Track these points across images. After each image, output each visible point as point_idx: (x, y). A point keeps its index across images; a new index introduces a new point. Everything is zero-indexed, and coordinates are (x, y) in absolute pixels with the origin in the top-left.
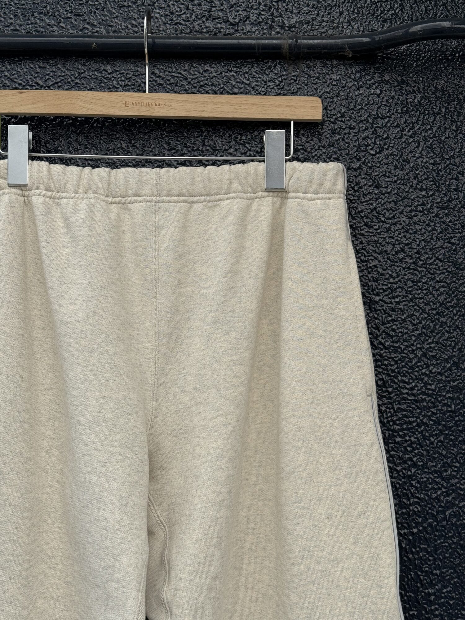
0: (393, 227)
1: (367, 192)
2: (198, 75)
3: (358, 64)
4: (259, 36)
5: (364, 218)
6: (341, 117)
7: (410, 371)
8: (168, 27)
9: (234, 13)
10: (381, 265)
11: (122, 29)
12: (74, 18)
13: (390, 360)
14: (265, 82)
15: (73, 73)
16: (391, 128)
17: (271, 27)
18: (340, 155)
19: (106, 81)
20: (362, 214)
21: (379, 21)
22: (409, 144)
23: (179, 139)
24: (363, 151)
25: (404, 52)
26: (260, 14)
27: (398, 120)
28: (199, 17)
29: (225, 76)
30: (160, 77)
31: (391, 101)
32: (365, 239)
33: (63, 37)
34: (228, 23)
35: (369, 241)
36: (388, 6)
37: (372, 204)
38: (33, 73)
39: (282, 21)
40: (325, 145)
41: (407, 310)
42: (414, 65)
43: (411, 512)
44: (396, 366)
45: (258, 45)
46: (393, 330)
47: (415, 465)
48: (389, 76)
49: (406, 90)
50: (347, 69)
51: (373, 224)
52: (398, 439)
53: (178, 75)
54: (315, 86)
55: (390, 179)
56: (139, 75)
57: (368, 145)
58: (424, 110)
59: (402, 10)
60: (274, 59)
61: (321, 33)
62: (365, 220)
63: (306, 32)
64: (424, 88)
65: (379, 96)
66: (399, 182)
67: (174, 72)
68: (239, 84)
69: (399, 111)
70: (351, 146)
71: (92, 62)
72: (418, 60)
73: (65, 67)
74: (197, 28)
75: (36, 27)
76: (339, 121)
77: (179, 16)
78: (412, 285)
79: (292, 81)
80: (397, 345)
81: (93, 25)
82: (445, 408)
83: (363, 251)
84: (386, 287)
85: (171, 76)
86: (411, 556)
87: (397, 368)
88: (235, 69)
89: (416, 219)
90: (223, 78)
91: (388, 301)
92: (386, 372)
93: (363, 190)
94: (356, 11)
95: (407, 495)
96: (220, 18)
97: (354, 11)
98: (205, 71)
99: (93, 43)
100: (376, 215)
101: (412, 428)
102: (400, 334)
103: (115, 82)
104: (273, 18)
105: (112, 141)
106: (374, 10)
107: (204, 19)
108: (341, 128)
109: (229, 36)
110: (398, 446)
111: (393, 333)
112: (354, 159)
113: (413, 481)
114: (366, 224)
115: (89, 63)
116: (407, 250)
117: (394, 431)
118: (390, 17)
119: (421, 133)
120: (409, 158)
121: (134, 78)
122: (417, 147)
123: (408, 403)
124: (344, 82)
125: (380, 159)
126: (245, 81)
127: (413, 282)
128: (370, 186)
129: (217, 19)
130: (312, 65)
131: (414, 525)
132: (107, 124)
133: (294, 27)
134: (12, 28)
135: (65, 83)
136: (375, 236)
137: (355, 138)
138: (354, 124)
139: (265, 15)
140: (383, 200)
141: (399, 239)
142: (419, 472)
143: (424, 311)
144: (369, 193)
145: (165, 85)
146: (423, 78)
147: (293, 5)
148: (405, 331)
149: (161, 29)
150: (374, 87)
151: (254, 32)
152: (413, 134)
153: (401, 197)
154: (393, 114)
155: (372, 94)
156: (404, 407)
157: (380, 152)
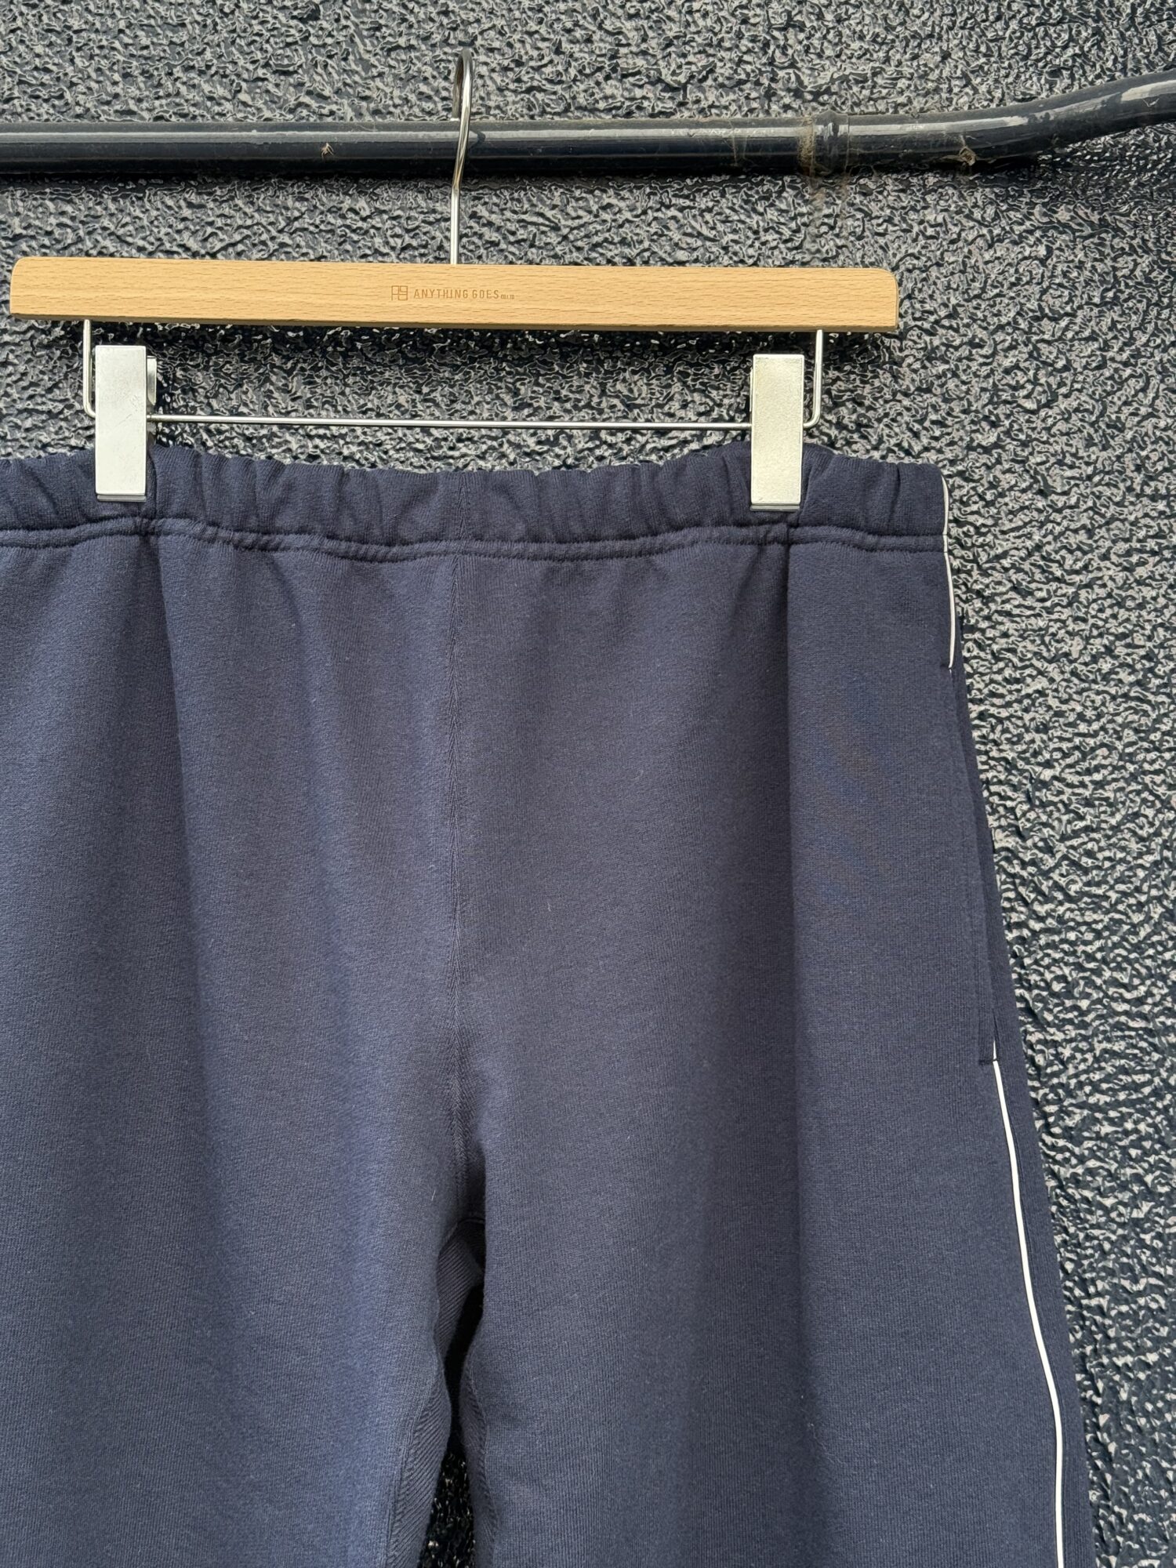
0: (1083, 593)
1: (1017, 507)
2: (587, 218)
3: (992, 184)
4: (739, 116)
5: (1012, 571)
6: (949, 316)
7: (1133, 956)
8: (511, 97)
9: (675, 61)
10: (1056, 690)
11: (395, 106)
12: (272, 78)
13: (1083, 928)
14: (756, 232)
15: (272, 219)
16: (1076, 343)
17: (770, 94)
18: (948, 414)
19: (355, 237)
20: (1006, 563)
21: (1041, 74)
22: (1122, 383)
23: (541, 380)
24: (1006, 402)
25: (1105, 152)
26: (740, 61)
27: (1093, 323)
28: (588, 71)
29: (655, 219)
30: (490, 224)
31: (1075, 274)
32: (1014, 625)
33: (249, 128)
34: (660, 87)
35: (1025, 631)
36: (1065, 36)
37: (1029, 536)
38: (172, 220)
39: (798, 77)
40: (908, 388)
41: (1123, 803)
42: (1132, 183)
43: (1142, 1313)
44: (1098, 944)
45: (739, 140)
46: (1090, 854)
47: (1149, 1194)
48: (1069, 211)
49: (1112, 247)
50: (961, 196)
51: (1033, 586)
52: (1106, 1129)
53: (535, 219)
54: (882, 241)
55: (1074, 473)
56: (438, 221)
57: (1016, 388)
58: (1160, 297)
59: (1098, 43)
60: (777, 175)
61: (897, 106)
62: (1014, 578)
63: (858, 104)
64: (1158, 240)
65: (1043, 262)
66: (1096, 479)
67: (525, 213)
68: (689, 240)
69: (1097, 300)
70: (976, 390)
71: (319, 193)
72: (1142, 170)
73: (252, 203)
74: (582, 100)
75: (178, 105)
76: (943, 327)
77: (538, 69)
78: (1133, 738)
79: (824, 229)
80: (1100, 892)
81: (320, 97)
83: (1009, 655)
84: (1070, 745)
85: (519, 221)
86: (1142, 1421)
87: (1100, 949)
88: (681, 202)
89: (1141, 572)
90: (649, 225)
91: (1075, 779)
92: (1071, 959)
93: (1007, 500)
94: (983, 49)
95: (1131, 1269)
96: (639, 73)
97: (977, 50)
98: (604, 208)
99: (323, 144)
100: (1042, 563)
101: (1140, 1101)
102: (1107, 864)
103: (378, 241)
104: (773, 72)
105: (373, 388)
106: (1029, 46)
107: (600, 76)
108: (948, 346)
109: (662, 119)
110: (1105, 1145)
111: (1090, 861)
112: (984, 424)
113: (1145, 1232)
114: (1015, 588)
115: (312, 193)
116: (1120, 650)
117: (1095, 1108)
118: (1070, 63)
119: (1152, 356)
120: (1123, 417)
121: (428, 228)
122: (1144, 390)
123: (1131, 1037)
124: (957, 230)
125: (1050, 421)
126: (705, 231)
127: (1137, 731)
128: (1024, 491)
129: (633, 75)
130: (872, 186)
131: (1149, 1344)
132: (359, 345)
133: (828, 91)
134: (118, 107)
135: (254, 245)
136: (1040, 615)
137: (985, 370)
138: (982, 334)
139: (755, 62)
140: (1059, 524)
141: (1100, 623)
142: (1160, 1210)
143: (1166, 805)
144: (1022, 508)
145: (503, 246)
146: (1155, 215)
147: (825, 37)
148: (1120, 855)
149: (492, 104)
150: (1032, 240)
151: (726, 108)
152: (1132, 356)
153: (1103, 516)
154: (1080, 307)
155: (1025, 258)
156: (1119, 1046)
157: (1048, 405)
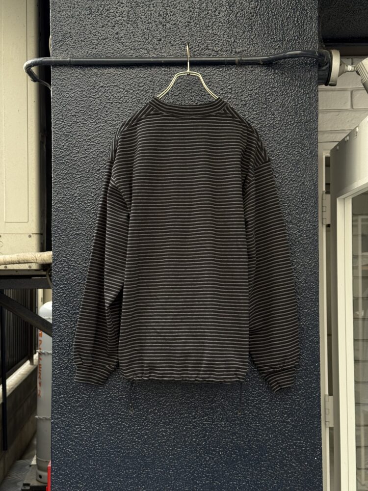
0: (279, 130)
3: (265, 67)
4: (226, 56)
7: (285, 186)
12: (154, 50)
14: (229, 74)
16: (278, 92)
21: (273, 50)
22: (285, 98)
24: (267, 101)
25: (283, 62)
27: (281, 88)
31: (278, 81)
33: (151, 58)
34: (214, 51)
37: (271, 122)
38: (138, 72)
42: (287, 67)
45: (227, 61)
46: (279, 171)
49: (284, 77)
51: (271, 129)
54: (249, 75)
55: (278, 112)
57: (269, 98)
59: (282, 44)
60: (232, 65)
62: (268, 128)
64: (291, 76)
65: (273, 79)
72: (289, 65)
73: (151, 70)
78: (286, 153)
81: (161, 53)
82: (298, 200)
93: (267, 116)
97: (263, 46)
98: (206, 70)
99: (162, 61)
100: (273, 126)
103: (170, 75)
106: (271, 45)
107: (205, 50)
108: (259, 92)
112: (264, 104)
115: (160, 68)
116: (284, 139)
118: (278, 48)
119: (290, 94)
120: (285, 103)
122: (288, 99)
124: (260, 74)
125: (274, 104)
126: (221, 74)
128: (270, 115)
133: (240, 52)
138: (264, 90)
139: (229, 48)
140: (275, 120)
141: (281, 135)
143: (291, 163)
146: (290, 72)
147: (240, 44)
152: (287, 94)
153: (282, 119)
156: (283, 200)
157: (274, 101)
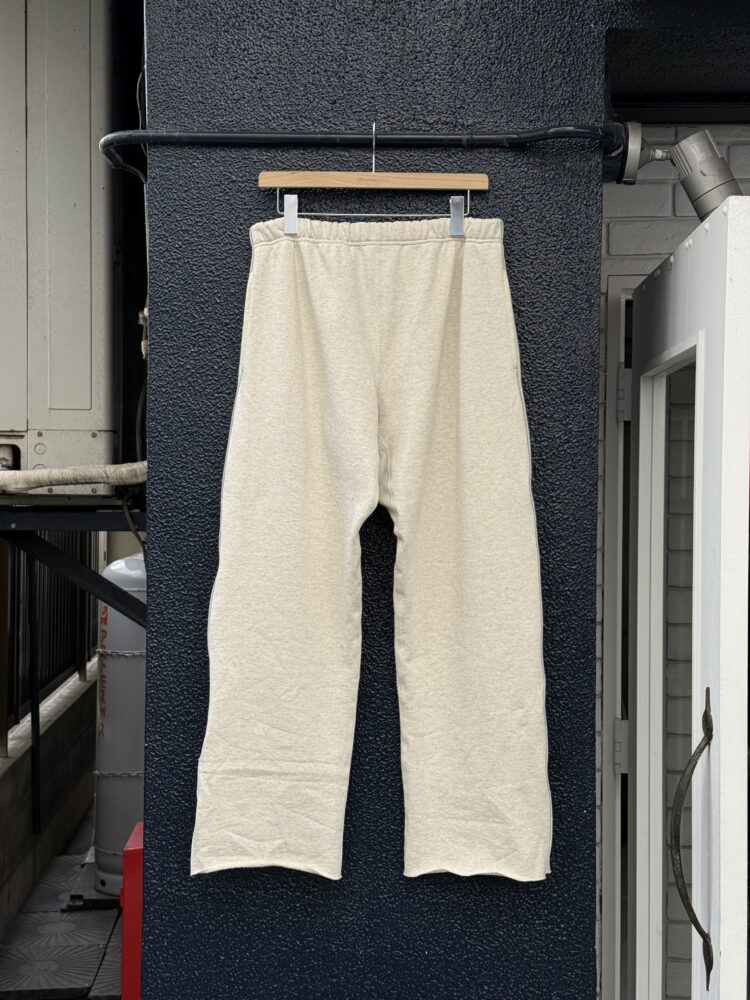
2: (406, 158)
3: (513, 152)
5: (515, 255)
6: (501, 187)
8: (387, 126)
10: (526, 287)
11: (356, 128)
12: (324, 120)
13: (531, 349)
17: (455, 126)
18: (500, 213)
19: (345, 163)
20: (514, 253)
21: (527, 122)
22: (546, 205)
23: (393, 202)
26: (448, 117)
28: (407, 119)
30: (382, 160)
32: (516, 269)
33: (318, 134)
34: (426, 123)
35: (518, 271)
36: (534, 111)
39: (463, 122)
40: (490, 206)
41: (543, 317)
42: (550, 152)
43: (541, 446)
45: (447, 139)
46: (534, 330)
50: (505, 154)
52: (535, 400)
53: (393, 158)
55: (533, 229)
56: (368, 159)
58: (557, 182)
59: (543, 114)
60: (457, 148)
64: (557, 167)
66: (539, 231)
67: (390, 157)
68: (433, 165)
69: (540, 183)
71: (336, 150)
75: (298, 127)
76: (500, 189)
77: (394, 118)
80: (536, 339)
81: (336, 125)
82: (566, 380)
83: (514, 277)
84: (530, 301)
85: (388, 159)
87: (535, 354)
89: (549, 256)
91: (530, 310)
92: (527, 357)
94: (512, 115)
97: (510, 115)
99: (337, 138)
101: (544, 393)
102: (538, 332)
103: (351, 164)
105: (349, 204)
111: (534, 332)
114: (517, 259)
115: (334, 151)
116: (543, 276)
123: (542, 377)
127: (547, 298)
129: (419, 120)
133: (471, 126)
136: (523, 267)
139: (452, 118)
142: (548, 421)
143: (554, 317)
144: (519, 238)
148: (542, 330)
151: (443, 130)
155: (522, 172)
